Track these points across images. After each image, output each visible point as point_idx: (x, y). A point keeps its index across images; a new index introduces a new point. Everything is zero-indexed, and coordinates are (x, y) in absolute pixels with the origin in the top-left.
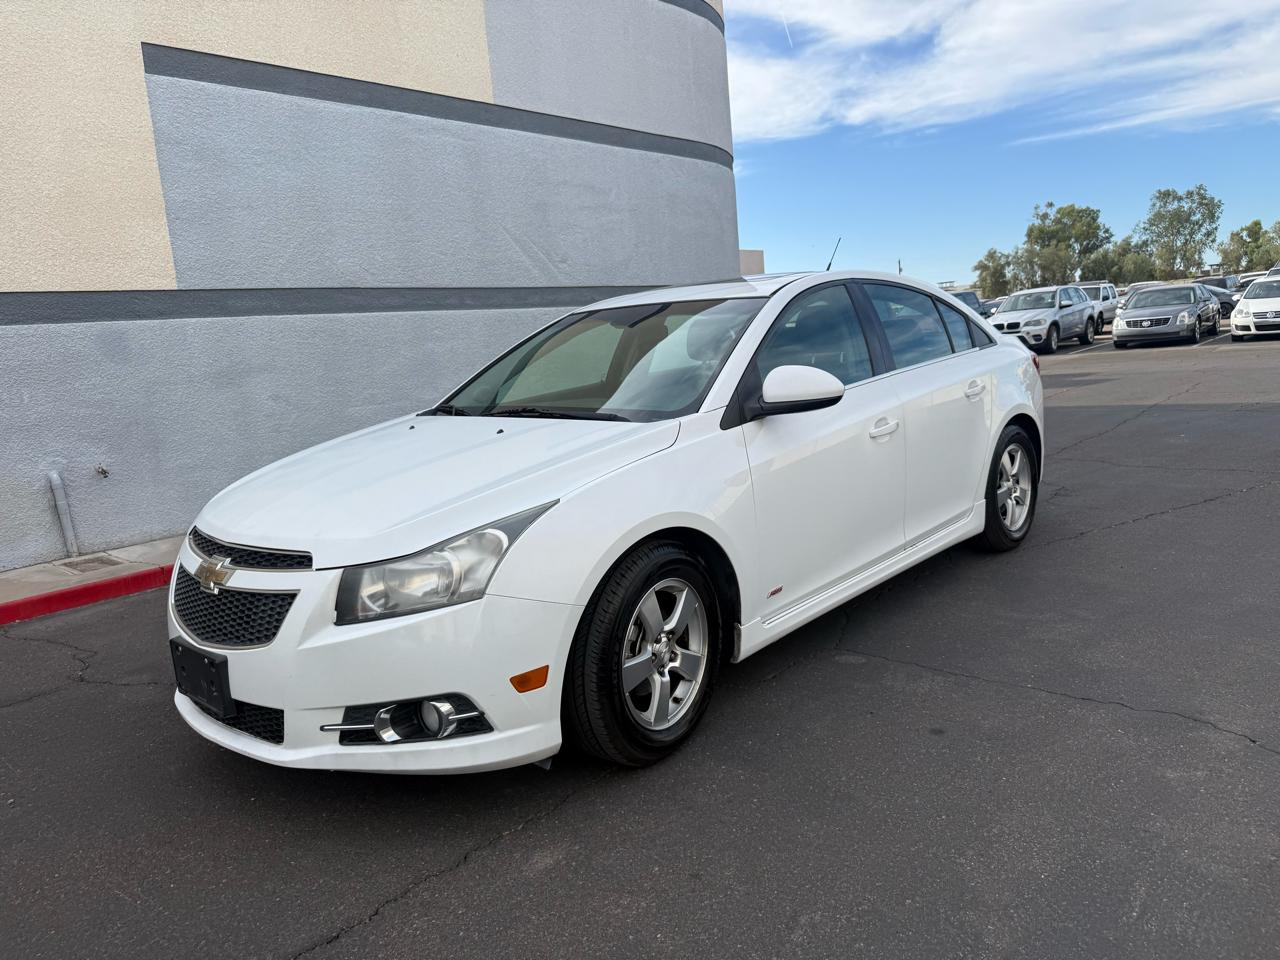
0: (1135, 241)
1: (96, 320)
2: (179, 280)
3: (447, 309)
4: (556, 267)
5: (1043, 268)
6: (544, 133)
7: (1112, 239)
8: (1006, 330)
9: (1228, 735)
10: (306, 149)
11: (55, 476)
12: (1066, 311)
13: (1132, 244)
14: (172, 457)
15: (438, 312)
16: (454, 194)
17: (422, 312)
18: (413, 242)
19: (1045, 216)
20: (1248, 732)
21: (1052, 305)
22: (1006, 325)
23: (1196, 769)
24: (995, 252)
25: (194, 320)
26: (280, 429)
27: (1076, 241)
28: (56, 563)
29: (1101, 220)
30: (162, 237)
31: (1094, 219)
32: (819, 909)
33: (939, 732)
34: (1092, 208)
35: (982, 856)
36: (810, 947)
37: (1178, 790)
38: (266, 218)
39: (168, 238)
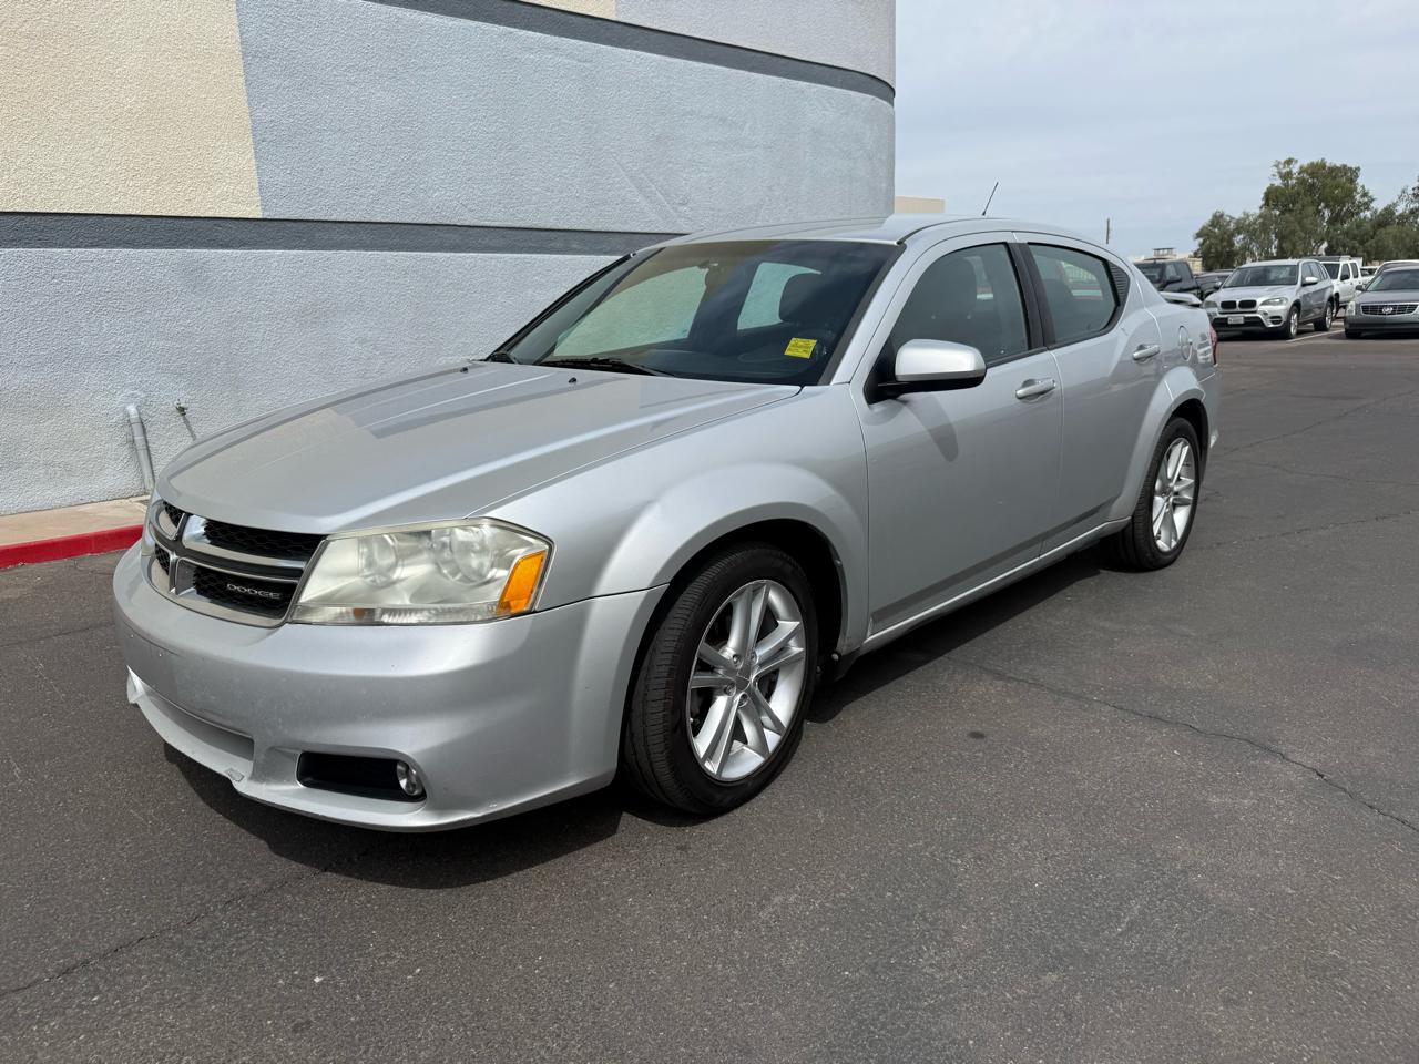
0: (1400, 210)
1: (178, 248)
2: (264, 207)
3: (550, 253)
4: (676, 210)
5: (1281, 238)
6: (670, 55)
7: (1373, 205)
8: (1238, 309)
9: (1295, 766)
10: (404, 67)
11: (132, 409)
12: (1311, 289)
13: (1397, 214)
14: (252, 397)
15: (540, 256)
16: (565, 124)
17: (523, 255)
18: (516, 176)
19: (1288, 175)
20: (1318, 766)
21: (1292, 282)
22: (1238, 302)
23: (1245, 797)
24: (1222, 216)
25: (279, 252)
26: (367, 375)
27: (1326, 207)
28: (133, 499)
29: (1360, 182)
30: (248, 161)
31: (1352, 181)
32: (796, 892)
33: (977, 735)
34: (1349, 165)
35: (980, 860)
36: (775, 926)
37: (1216, 816)
38: (358, 144)
39: (253, 162)
